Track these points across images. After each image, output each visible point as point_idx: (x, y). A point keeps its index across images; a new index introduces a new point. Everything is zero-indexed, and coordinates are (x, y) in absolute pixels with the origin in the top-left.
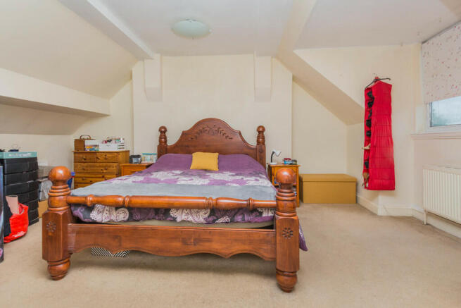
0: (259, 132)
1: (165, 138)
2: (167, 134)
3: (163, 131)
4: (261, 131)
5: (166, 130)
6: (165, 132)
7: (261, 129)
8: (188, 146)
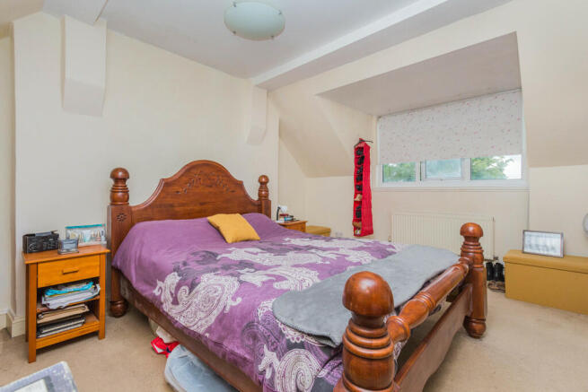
0: (262, 183)
1: (126, 191)
2: (128, 183)
3: (120, 178)
4: (263, 183)
5: (126, 176)
6: (124, 180)
7: (264, 180)
8: (172, 206)
